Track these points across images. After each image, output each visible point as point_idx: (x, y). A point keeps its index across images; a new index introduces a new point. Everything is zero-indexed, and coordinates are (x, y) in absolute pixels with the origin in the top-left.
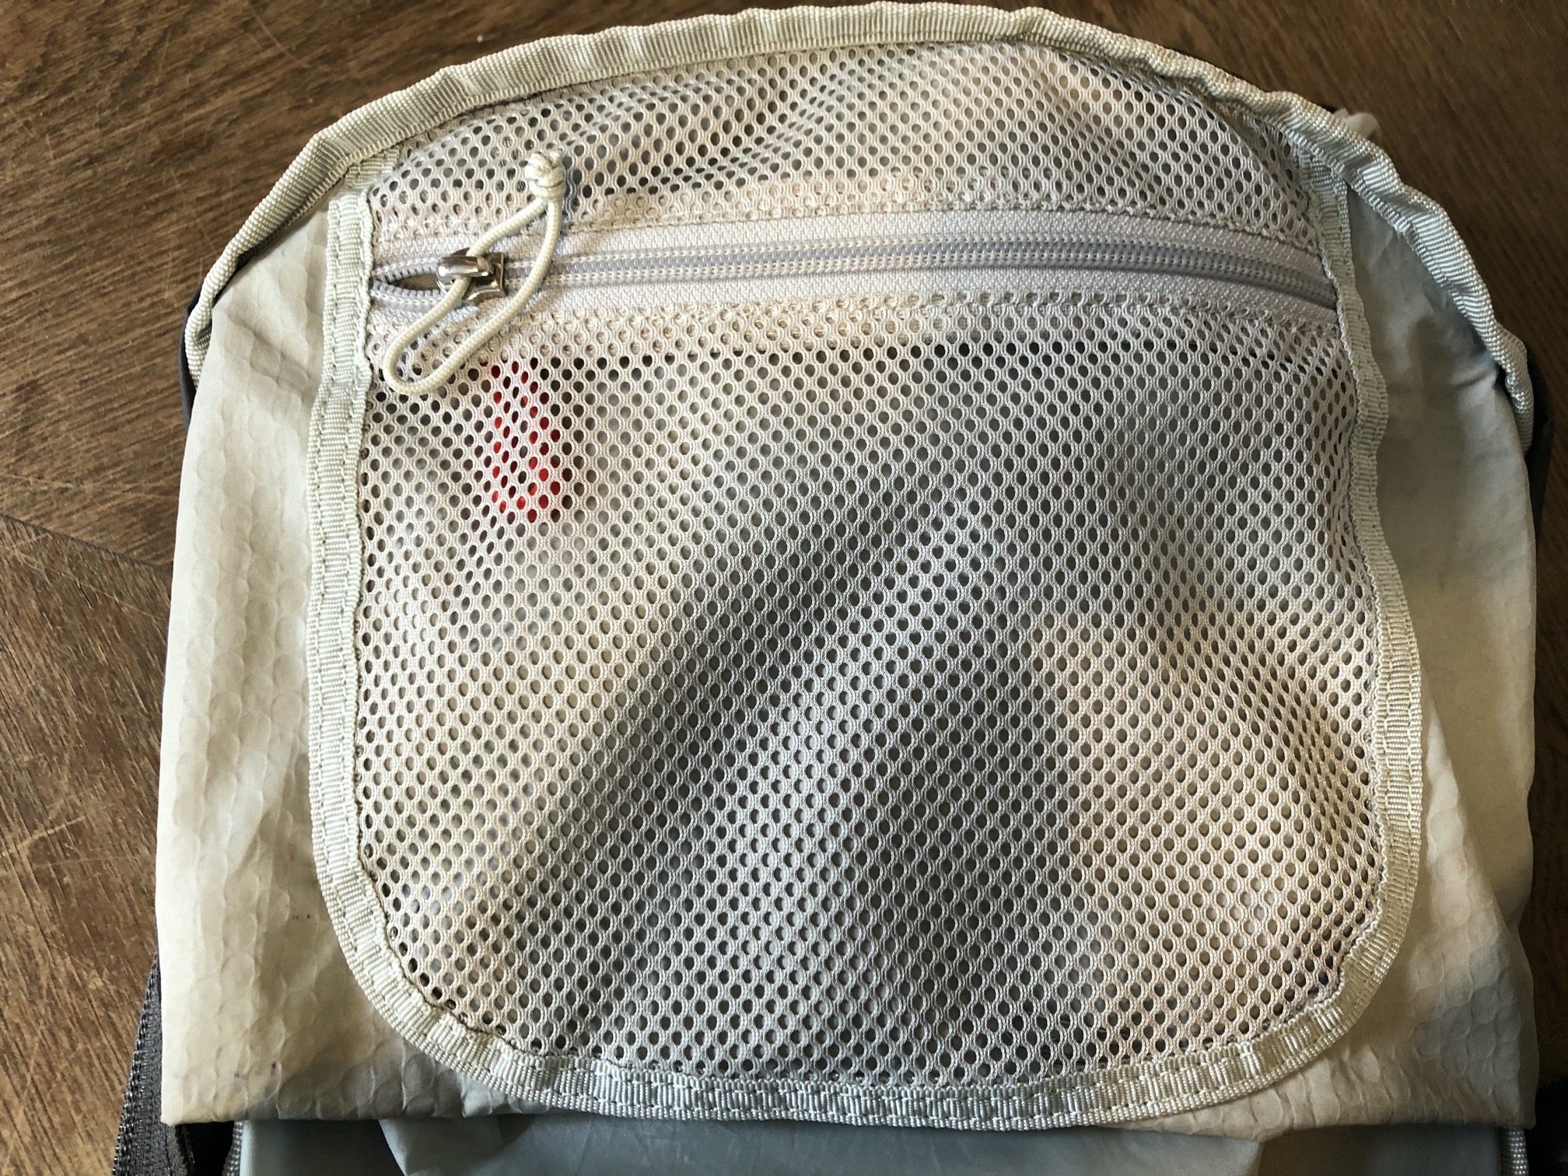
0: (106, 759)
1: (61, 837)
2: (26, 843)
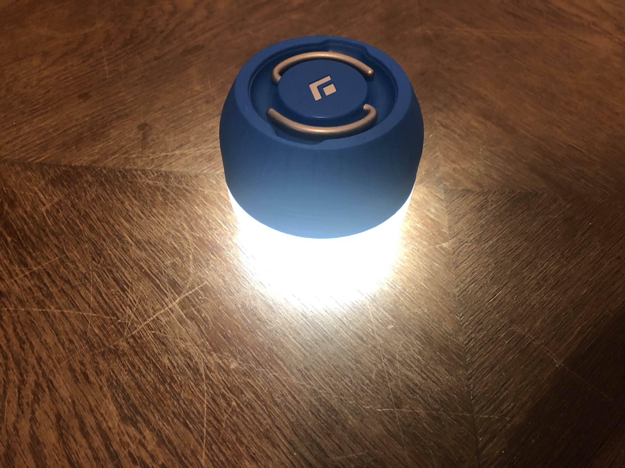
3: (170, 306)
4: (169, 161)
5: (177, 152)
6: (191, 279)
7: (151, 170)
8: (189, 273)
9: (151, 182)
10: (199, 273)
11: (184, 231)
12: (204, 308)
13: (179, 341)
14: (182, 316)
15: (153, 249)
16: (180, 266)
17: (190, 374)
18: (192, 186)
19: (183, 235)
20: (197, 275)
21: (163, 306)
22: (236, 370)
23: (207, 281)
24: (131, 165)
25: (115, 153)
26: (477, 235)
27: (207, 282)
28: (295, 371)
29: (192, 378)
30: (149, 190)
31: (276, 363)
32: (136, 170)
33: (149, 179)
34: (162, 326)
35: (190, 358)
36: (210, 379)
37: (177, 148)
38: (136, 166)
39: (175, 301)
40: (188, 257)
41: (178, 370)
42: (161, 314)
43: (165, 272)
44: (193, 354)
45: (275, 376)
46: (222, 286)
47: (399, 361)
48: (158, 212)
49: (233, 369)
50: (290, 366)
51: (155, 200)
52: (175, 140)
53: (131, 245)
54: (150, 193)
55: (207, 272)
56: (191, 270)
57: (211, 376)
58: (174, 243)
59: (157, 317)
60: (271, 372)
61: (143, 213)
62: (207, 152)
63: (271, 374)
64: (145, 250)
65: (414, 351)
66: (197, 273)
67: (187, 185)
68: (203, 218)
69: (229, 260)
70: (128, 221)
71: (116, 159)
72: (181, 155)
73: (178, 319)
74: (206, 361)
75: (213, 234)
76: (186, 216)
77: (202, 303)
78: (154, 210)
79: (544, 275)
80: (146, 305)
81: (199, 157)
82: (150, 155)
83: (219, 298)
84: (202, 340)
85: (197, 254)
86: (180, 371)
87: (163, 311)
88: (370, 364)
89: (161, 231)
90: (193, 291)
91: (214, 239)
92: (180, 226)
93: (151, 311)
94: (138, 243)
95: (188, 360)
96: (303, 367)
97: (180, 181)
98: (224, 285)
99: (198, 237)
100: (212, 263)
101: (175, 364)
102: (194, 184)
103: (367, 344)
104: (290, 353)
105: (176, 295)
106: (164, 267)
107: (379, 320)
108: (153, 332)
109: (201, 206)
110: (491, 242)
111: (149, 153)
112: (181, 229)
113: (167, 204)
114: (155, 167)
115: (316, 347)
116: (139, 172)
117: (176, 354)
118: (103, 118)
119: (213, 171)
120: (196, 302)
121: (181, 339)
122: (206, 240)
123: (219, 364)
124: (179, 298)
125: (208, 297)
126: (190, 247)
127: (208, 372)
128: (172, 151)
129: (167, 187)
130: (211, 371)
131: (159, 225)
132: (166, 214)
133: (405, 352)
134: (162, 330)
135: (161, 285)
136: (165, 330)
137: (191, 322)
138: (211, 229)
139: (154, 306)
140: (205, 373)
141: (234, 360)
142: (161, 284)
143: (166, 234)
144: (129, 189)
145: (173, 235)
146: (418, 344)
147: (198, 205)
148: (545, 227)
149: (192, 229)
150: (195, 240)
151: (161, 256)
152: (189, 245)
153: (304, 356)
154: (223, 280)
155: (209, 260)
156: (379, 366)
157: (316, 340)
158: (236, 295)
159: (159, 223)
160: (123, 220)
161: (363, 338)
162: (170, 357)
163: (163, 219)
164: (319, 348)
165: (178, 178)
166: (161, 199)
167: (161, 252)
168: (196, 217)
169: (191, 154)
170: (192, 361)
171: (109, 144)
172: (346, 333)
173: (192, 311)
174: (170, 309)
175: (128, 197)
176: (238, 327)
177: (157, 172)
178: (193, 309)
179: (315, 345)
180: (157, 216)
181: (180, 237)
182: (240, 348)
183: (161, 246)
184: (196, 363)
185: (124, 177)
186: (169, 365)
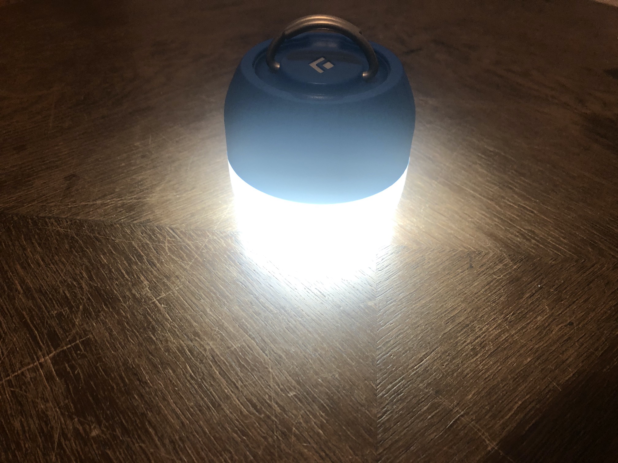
0: (106, 305)
1: (77, 347)
2: (51, 355)
3: (42, 360)
4: (87, 210)
5: (99, 202)
6: (74, 331)
7: (65, 219)
8: (74, 325)
9: (62, 230)
10: (85, 325)
11: (82, 280)
12: (79, 365)
13: (39, 401)
14: (51, 372)
15: (42, 297)
16: (66, 317)
17: (41, 441)
18: (104, 236)
19: (79, 284)
20: (82, 327)
21: (33, 359)
22: (96, 439)
23: (92, 334)
24: (46, 213)
25: (34, 201)
26: (408, 294)
27: (91, 336)
28: (167, 441)
29: (41, 446)
30: (58, 237)
31: (147, 431)
32: (50, 218)
33: (60, 227)
34: (25, 383)
35: (45, 422)
36: (63, 448)
37: (99, 198)
38: (51, 214)
39: (48, 355)
40: (78, 308)
41: (27, 435)
42: (28, 369)
43: (47, 322)
44: (50, 417)
45: (141, 447)
46: (107, 340)
47: (295, 435)
48: (60, 260)
49: (93, 438)
50: (162, 435)
51: (60, 248)
52: (99, 191)
53: (19, 293)
54: (57, 240)
55: (94, 324)
56: (77, 321)
57: (65, 444)
58: (66, 292)
59: (22, 373)
60: (138, 443)
61: (43, 260)
62: (129, 203)
63: (137, 445)
64: (33, 298)
65: (315, 423)
66: (82, 324)
67: (99, 233)
68: (106, 267)
69: (122, 312)
70: (23, 268)
71: (32, 207)
72: (102, 205)
73: (46, 375)
74: (64, 426)
75: (112, 284)
76: (89, 264)
77: (79, 359)
78: (56, 258)
79: (482, 340)
80: (15, 358)
81: (119, 207)
82: (69, 204)
83: (99, 354)
84: (67, 401)
85: (88, 305)
86: (29, 436)
87: (32, 365)
88: (259, 437)
89: (56, 279)
90: (73, 344)
91: (111, 289)
92: (79, 275)
93: (18, 365)
94: (27, 291)
95: (43, 424)
96: (177, 437)
97: (93, 230)
98: (109, 339)
99: (95, 287)
100: (103, 314)
101: (27, 428)
102: (106, 233)
103: (260, 414)
104: (166, 420)
105: (52, 349)
106: (48, 317)
107: (280, 385)
108: (12, 389)
109: (108, 255)
110: (424, 302)
111: (69, 202)
112: (79, 278)
113: (72, 252)
114: (70, 216)
115: (198, 414)
116: (53, 220)
117: (32, 417)
118: (32, 168)
119: (130, 221)
120: (72, 356)
121: (42, 398)
122: (103, 290)
123: (78, 430)
124: (54, 352)
125: (87, 352)
126: (84, 297)
127: (62, 440)
128: (94, 201)
129: (77, 235)
130: (66, 438)
131: (57, 273)
132: (68, 262)
133: (304, 425)
134: (24, 387)
135: (38, 337)
136: (27, 387)
137: (60, 379)
138: (111, 279)
139: (22, 359)
140: (59, 440)
141: (97, 426)
142: (39, 335)
143: (61, 282)
144: (36, 237)
145: (68, 284)
146: (322, 416)
147: (104, 254)
148: (487, 287)
149: (91, 278)
150: (90, 290)
151: (48, 305)
152: (83, 295)
153: (181, 425)
154: (110, 334)
155: (99, 312)
156: (270, 440)
157: (200, 406)
158: (119, 351)
159: (57, 271)
160: (19, 267)
161: (256, 406)
162: (23, 420)
163: (63, 267)
164: (201, 416)
165: (92, 226)
166: (67, 246)
167: (50, 302)
168: (99, 266)
169: (112, 204)
170: (47, 425)
171: (29, 193)
172: (238, 399)
173: (65, 367)
174: (40, 364)
175: (33, 243)
176: (113, 388)
177: (71, 221)
178: (67, 365)
179: (198, 412)
180: (57, 263)
181: (75, 286)
182: (108, 412)
183: (52, 295)
184: (52, 428)
185: (35, 223)
186: (20, 428)
